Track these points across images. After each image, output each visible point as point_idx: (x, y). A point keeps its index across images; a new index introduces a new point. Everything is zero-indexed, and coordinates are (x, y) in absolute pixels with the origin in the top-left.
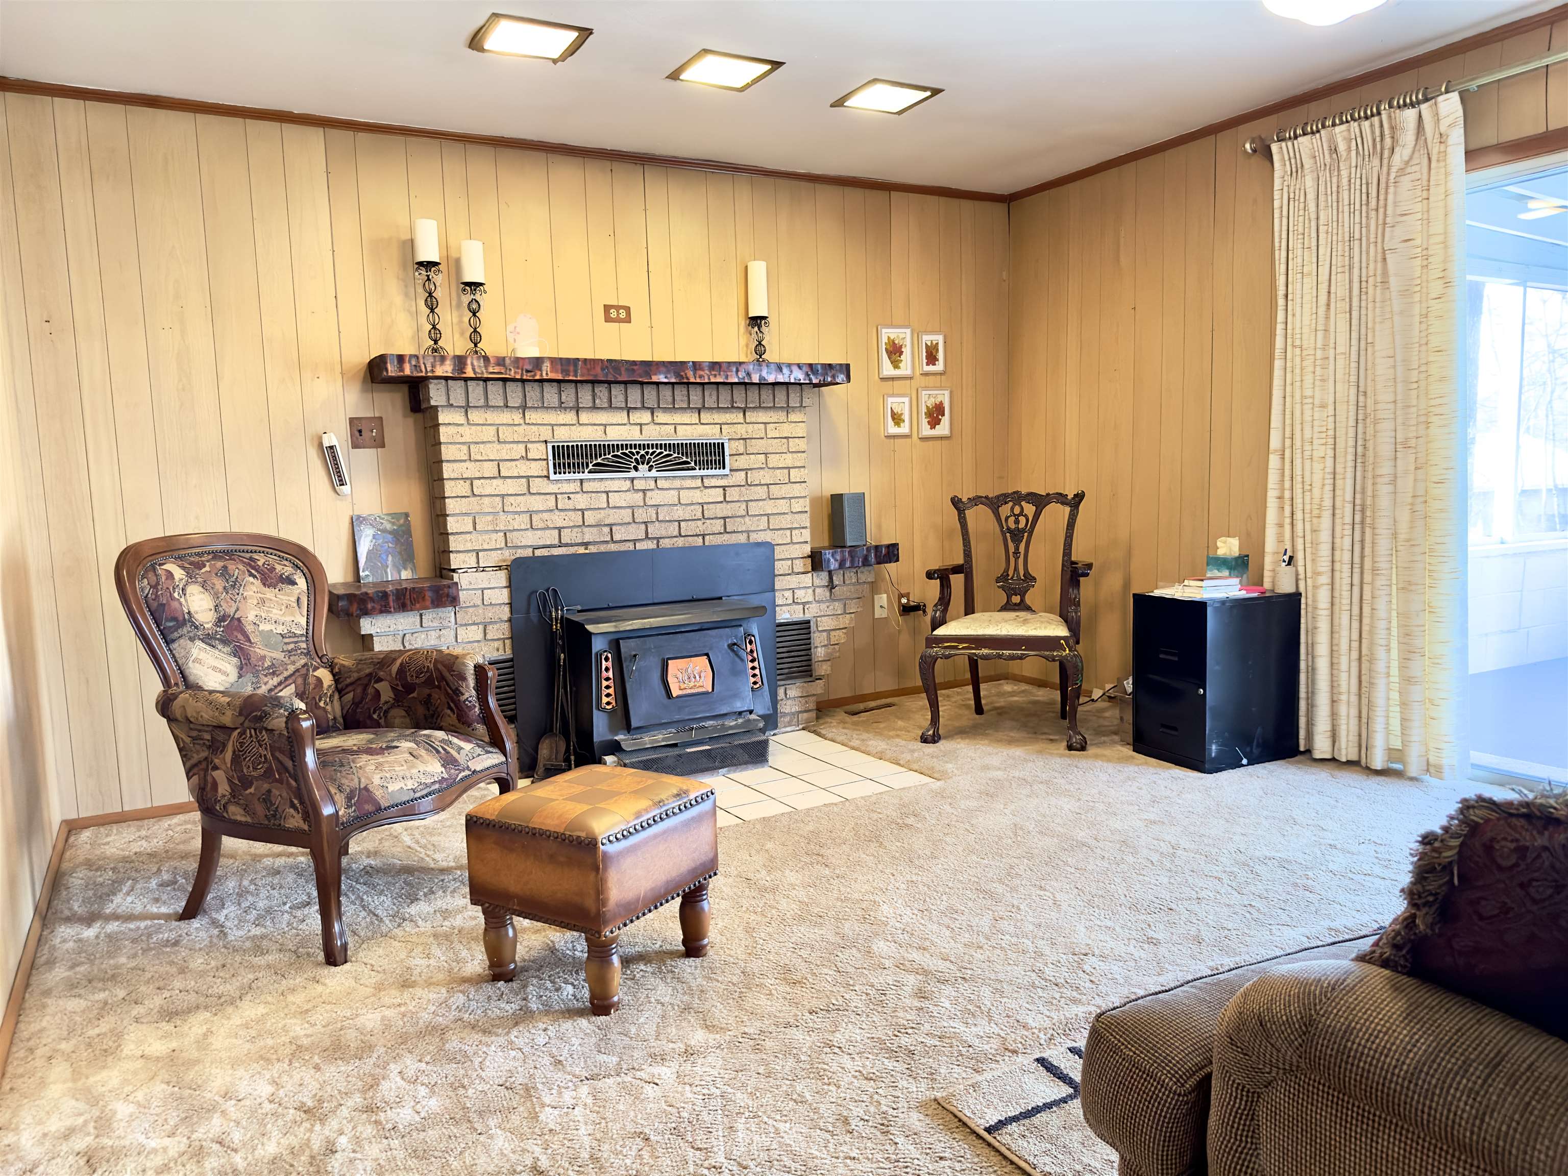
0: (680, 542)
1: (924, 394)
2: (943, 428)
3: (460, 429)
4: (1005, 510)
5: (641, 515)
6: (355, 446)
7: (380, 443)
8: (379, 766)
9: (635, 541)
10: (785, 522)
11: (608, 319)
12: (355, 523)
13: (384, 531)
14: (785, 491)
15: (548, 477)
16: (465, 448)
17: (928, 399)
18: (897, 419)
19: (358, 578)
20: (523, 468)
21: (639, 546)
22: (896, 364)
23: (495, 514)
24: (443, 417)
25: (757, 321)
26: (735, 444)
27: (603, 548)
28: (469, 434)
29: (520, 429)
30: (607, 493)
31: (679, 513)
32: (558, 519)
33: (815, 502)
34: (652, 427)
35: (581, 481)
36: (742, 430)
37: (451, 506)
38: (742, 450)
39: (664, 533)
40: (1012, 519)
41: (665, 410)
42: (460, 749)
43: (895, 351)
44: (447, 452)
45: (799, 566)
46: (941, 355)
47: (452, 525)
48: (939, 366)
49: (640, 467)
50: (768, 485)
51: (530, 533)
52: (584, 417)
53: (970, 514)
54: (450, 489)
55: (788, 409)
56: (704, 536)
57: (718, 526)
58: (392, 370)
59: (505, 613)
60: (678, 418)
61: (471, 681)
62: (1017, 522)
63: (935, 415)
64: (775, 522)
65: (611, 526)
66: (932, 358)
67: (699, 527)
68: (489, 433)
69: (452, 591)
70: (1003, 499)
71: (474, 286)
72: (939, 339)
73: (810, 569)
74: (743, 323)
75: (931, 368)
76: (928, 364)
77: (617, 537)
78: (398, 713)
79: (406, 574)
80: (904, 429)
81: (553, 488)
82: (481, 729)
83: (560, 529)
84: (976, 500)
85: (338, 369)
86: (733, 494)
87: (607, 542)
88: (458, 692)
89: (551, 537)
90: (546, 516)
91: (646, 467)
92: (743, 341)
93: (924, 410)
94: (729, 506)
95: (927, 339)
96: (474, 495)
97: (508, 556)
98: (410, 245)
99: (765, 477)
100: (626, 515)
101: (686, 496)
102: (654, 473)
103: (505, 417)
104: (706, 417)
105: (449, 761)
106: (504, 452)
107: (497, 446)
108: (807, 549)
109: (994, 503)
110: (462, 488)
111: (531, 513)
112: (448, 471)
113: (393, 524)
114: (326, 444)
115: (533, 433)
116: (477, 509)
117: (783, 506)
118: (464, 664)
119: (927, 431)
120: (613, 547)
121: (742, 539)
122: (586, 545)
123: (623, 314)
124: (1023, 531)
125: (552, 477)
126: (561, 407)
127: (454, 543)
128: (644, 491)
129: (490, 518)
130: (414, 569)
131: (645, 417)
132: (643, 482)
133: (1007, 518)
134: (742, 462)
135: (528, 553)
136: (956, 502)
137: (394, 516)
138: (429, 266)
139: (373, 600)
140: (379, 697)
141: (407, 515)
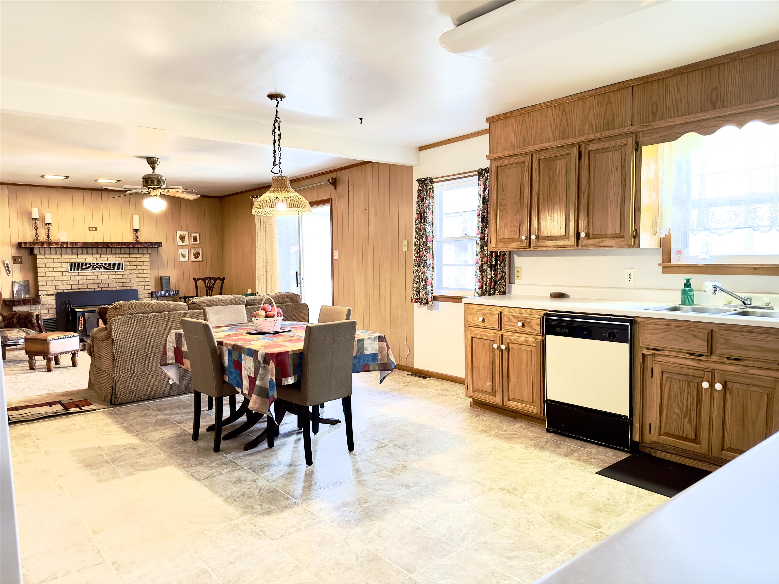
0: (109, 289)
1: (192, 250)
2: (200, 259)
3: (43, 260)
4: (207, 282)
5: (96, 282)
6: (14, 263)
7: (21, 263)
8: (10, 333)
9: (94, 288)
10: (143, 284)
11: (90, 230)
12: (13, 283)
13: (21, 285)
14: (142, 276)
15: (68, 272)
16: (44, 264)
17: (194, 251)
18: (184, 256)
19: (13, 297)
20: (61, 269)
21: (96, 290)
22: (183, 242)
23: (53, 281)
24: (38, 257)
25: (136, 231)
26: (126, 263)
27: (84, 290)
28: (45, 261)
29: (60, 259)
30: (86, 276)
31: (108, 281)
32: (71, 282)
33: (156, 279)
34: (100, 259)
35: (78, 273)
36: (128, 259)
37: (40, 279)
38: (128, 264)
39: (103, 286)
40: (209, 284)
41: (104, 254)
42: (31, 332)
43: (182, 238)
44: (39, 265)
45: (147, 296)
46: (198, 239)
47: (40, 284)
48: (198, 242)
49: (96, 269)
50: (137, 274)
51: (62, 286)
52: (79, 256)
53: (198, 282)
54: (39, 275)
55: (143, 254)
56: (116, 287)
57: (121, 285)
58: (23, 245)
59: (55, 306)
60: (108, 256)
61: (35, 318)
62: (210, 285)
63: (197, 255)
64: (139, 284)
65: (87, 284)
66: (195, 239)
67: (115, 285)
68: (51, 261)
69: (39, 300)
70: (206, 279)
71: (49, 224)
72: (198, 235)
73: (151, 296)
74: (132, 231)
75: (195, 242)
76: (194, 241)
77: (89, 287)
78: (18, 325)
79: (27, 296)
80: (186, 259)
81: (70, 274)
82: (37, 329)
83: (71, 285)
84: (199, 279)
85: (10, 244)
86: (126, 276)
87: (85, 289)
88: (31, 320)
89: (69, 287)
90: (67, 281)
91: (98, 269)
92: (132, 235)
93: (192, 254)
94: (124, 279)
95: (194, 234)
96: (46, 276)
97: (56, 291)
98: (30, 214)
99: (136, 272)
100: (92, 281)
101: (111, 277)
102: (100, 271)
103: (56, 256)
104: (117, 256)
105: (27, 334)
106: (55, 265)
107: (53, 264)
108: (150, 291)
109: (204, 280)
110: (43, 274)
111: (63, 281)
112: (39, 270)
113: (24, 283)
114: (6, 263)
115: (64, 260)
116: (47, 280)
117: (142, 280)
118: (34, 314)
119: (194, 260)
120: (88, 290)
121: (129, 288)
122: (79, 289)
123: (94, 229)
124: (211, 287)
125: (69, 271)
126: (72, 254)
127: (40, 288)
128: (98, 275)
129: (51, 282)
130: (30, 295)
131: (99, 256)
132: (97, 273)
133: (207, 284)
134: (128, 268)
135: (62, 291)
136: (194, 279)
137: (24, 281)
138: (35, 219)
139: (16, 302)
140: (13, 321)
141: (28, 281)
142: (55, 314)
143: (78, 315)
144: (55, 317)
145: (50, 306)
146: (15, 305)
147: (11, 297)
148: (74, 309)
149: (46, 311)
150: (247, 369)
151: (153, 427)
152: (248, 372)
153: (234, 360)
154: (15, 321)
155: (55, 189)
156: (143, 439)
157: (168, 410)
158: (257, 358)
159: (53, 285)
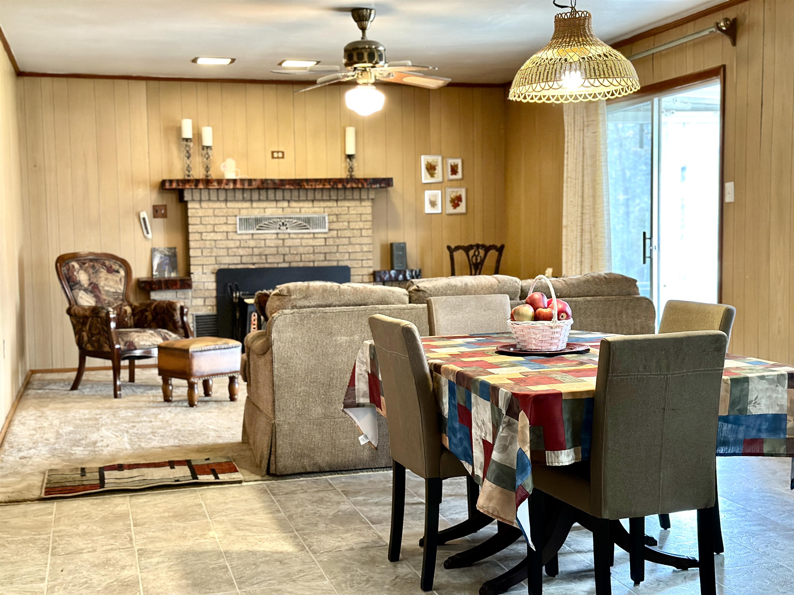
0: (301, 264)
1: (449, 190)
2: (462, 208)
3: (197, 210)
4: (471, 253)
5: (281, 250)
6: (155, 217)
7: (164, 216)
8: (138, 336)
9: (278, 263)
10: (359, 256)
11: (273, 157)
12: (153, 251)
13: (165, 255)
14: (358, 241)
15: (236, 232)
16: (199, 219)
17: (452, 193)
18: (433, 204)
19: (152, 275)
20: (225, 228)
21: (280, 266)
22: (432, 175)
23: (212, 248)
24: (190, 205)
25: (350, 157)
26: (331, 217)
27: (262, 266)
28: (201, 213)
29: (225, 211)
30: (265, 240)
31: (301, 250)
32: (241, 252)
33: (383, 247)
34: (288, 209)
35: (253, 234)
36: (336, 211)
37: (192, 244)
38: (335, 220)
39: (293, 260)
40: (474, 258)
41: (295, 201)
42: (170, 336)
43: (431, 169)
44: (191, 221)
45: (366, 278)
46: (460, 170)
47: (192, 253)
48: (459, 176)
49: (282, 228)
50: (349, 238)
51: (227, 258)
52: (255, 205)
53: (456, 254)
54: (191, 237)
55: (361, 200)
56: (314, 262)
57: (322, 257)
58: (167, 186)
59: (214, 294)
60: (301, 204)
61: (178, 312)
62: (476, 259)
63: (456, 202)
64: (352, 256)
65: (266, 255)
66: (454, 171)
67: (312, 257)
68: (210, 212)
69: (190, 282)
70: (470, 247)
71: (208, 147)
72: (459, 162)
73: (372, 280)
74: (344, 157)
75: (454, 177)
76: (452, 174)
77: (269, 261)
78: (154, 324)
79: (173, 275)
80: (438, 210)
81: (239, 237)
82: (181, 331)
83: (241, 256)
84: (457, 248)
85: (148, 184)
86: (330, 242)
87: (263, 263)
88: (173, 316)
89: (237, 260)
90: (235, 250)
91: (285, 228)
92: (344, 165)
93: (448, 199)
94: (328, 247)
95: (451, 161)
96: (202, 240)
97: (217, 267)
98: (179, 130)
99: (348, 233)
100: (274, 251)
101: (304, 242)
102: (289, 231)
103: (217, 205)
104: (316, 204)
105: (165, 339)
106: (217, 221)
107: (213, 218)
108: (371, 270)
109: (467, 249)
110: (197, 236)
111: (228, 248)
112: (191, 229)
113: (169, 252)
114: (142, 216)
115: (230, 212)
116: (203, 246)
117: (358, 248)
118: (176, 305)
119: (450, 210)
120: (267, 266)
121: (334, 264)
122: (254, 264)
123: (280, 155)
124: (480, 263)
125: (239, 232)
126: (244, 200)
127: (192, 261)
128: (283, 240)
129: (209, 250)
130: (177, 272)
131: (285, 204)
132: (283, 235)
133: (472, 257)
134: (335, 226)
135: (226, 267)
136: (449, 248)
137: (170, 249)
138: (187, 140)
139: (155, 284)
140: (146, 317)
141: (175, 248)
142: (215, 308)
143: (250, 309)
144: (215, 312)
145: (207, 294)
146: (154, 290)
147: (150, 276)
148: (243, 299)
149: (200, 302)
150: (480, 425)
151: (327, 524)
152: (482, 431)
153: (458, 404)
154: (149, 315)
155: (219, 84)
156: (303, 546)
157: (362, 495)
158: (497, 404)
159: (211, 256)
